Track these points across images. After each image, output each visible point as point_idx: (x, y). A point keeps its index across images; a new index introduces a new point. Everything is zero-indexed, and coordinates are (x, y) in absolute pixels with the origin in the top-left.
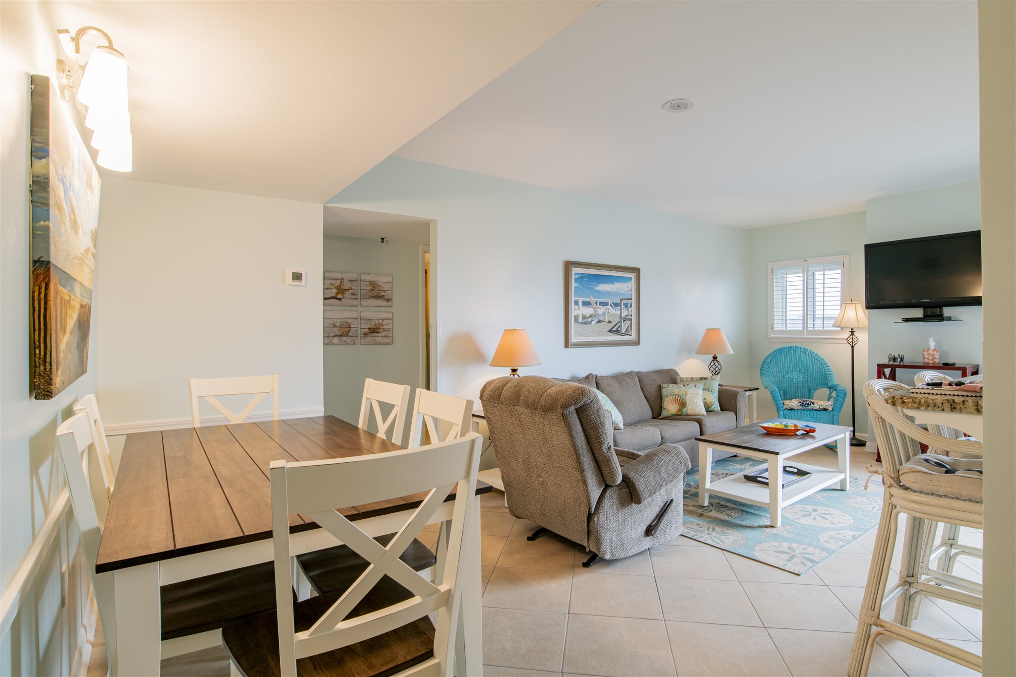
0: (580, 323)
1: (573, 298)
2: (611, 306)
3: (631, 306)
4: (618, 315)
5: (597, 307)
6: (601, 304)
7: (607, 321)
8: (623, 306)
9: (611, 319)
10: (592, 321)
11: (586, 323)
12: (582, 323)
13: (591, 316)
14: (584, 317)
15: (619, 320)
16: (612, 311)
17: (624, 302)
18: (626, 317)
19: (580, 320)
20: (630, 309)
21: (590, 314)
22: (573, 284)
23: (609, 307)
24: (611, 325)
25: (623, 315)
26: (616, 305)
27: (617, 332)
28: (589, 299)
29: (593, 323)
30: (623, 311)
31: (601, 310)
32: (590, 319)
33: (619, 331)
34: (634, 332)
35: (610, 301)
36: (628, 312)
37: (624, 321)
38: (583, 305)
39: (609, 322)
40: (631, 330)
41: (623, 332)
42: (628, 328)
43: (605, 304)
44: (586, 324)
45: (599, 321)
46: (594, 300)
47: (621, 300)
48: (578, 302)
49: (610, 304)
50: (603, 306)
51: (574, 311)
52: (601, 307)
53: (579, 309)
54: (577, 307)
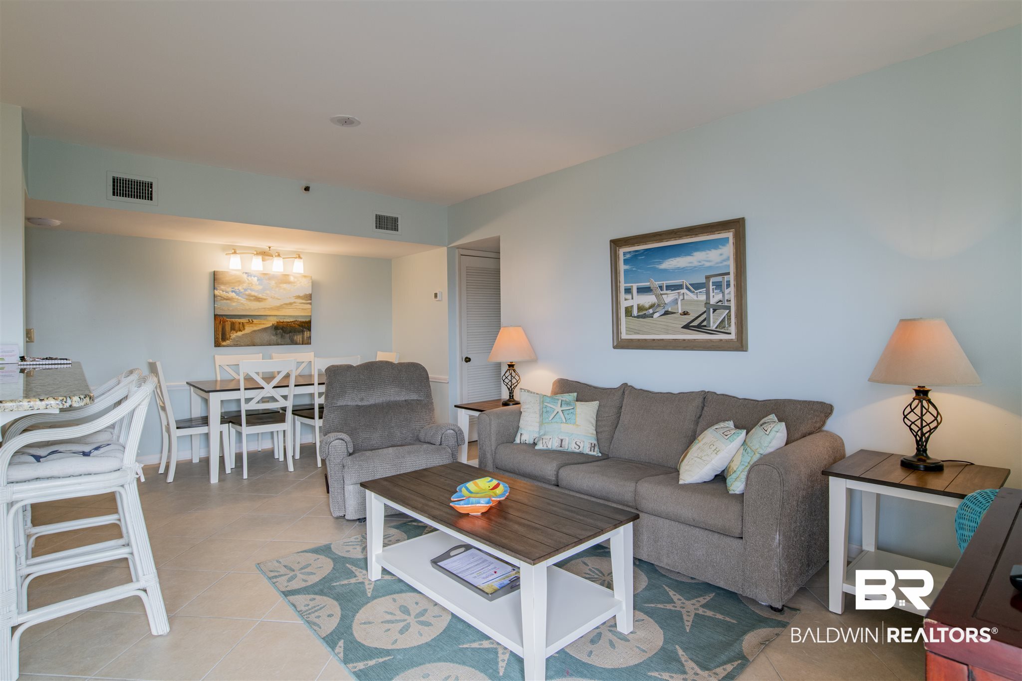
0: (635, 317)
1: (623, 286)
2: (688, 288)
3: (728, 285)
4: (701, 301)
5: (662, 292)
6: (669, 287)
7: (680, 311)
8: (711, 287)
9: (687, 309)
10: (654, 313)
11: (644, 316)
12: (638, 317)
13: (652, 306)
14: (640, 308)
15: (705, 309)
16: (690, 296)
17: (712, 280)
18: (720, 304)
19: (635, 312)
20: (727, 291)
21: (650, 303)
22: (622, 267)
23: (684, 291)
24: (687, 319)
25: (713, 301)
26: (697, 286)
27: (700, 328)
28: (649, 284)
29: (656, 315)
30: (711, 294)
31: (669, 297)
32: (651, 311)
33: (705, 326)
34: (733, 329)
35: (686, 282)
36: (723, 296)
37: (714, 310)
38: (638, 292)
39: (685, 313)
40: (730, 326)
41: (714, 328)
42: (723, 321)
43: (679, 287)
44: (644, 318)
45: (666, 313)
46: (657, 283)
47: (708, 278)
48: (630, 289)
49: (686, 285)
50: (672, 290)
51: (625, 302)
52: (669, 292)
53: (632, 299)
54: (629, 296)
